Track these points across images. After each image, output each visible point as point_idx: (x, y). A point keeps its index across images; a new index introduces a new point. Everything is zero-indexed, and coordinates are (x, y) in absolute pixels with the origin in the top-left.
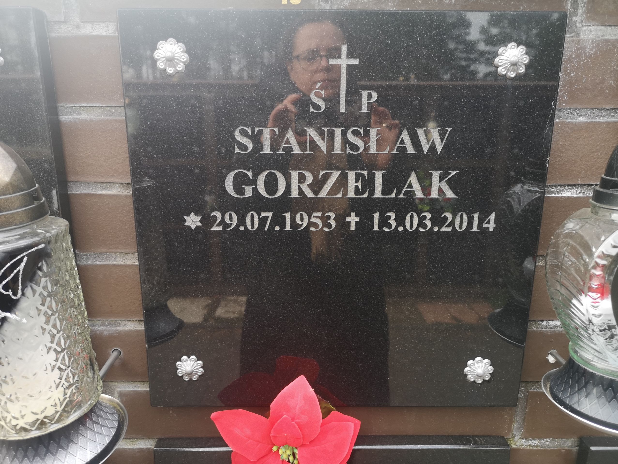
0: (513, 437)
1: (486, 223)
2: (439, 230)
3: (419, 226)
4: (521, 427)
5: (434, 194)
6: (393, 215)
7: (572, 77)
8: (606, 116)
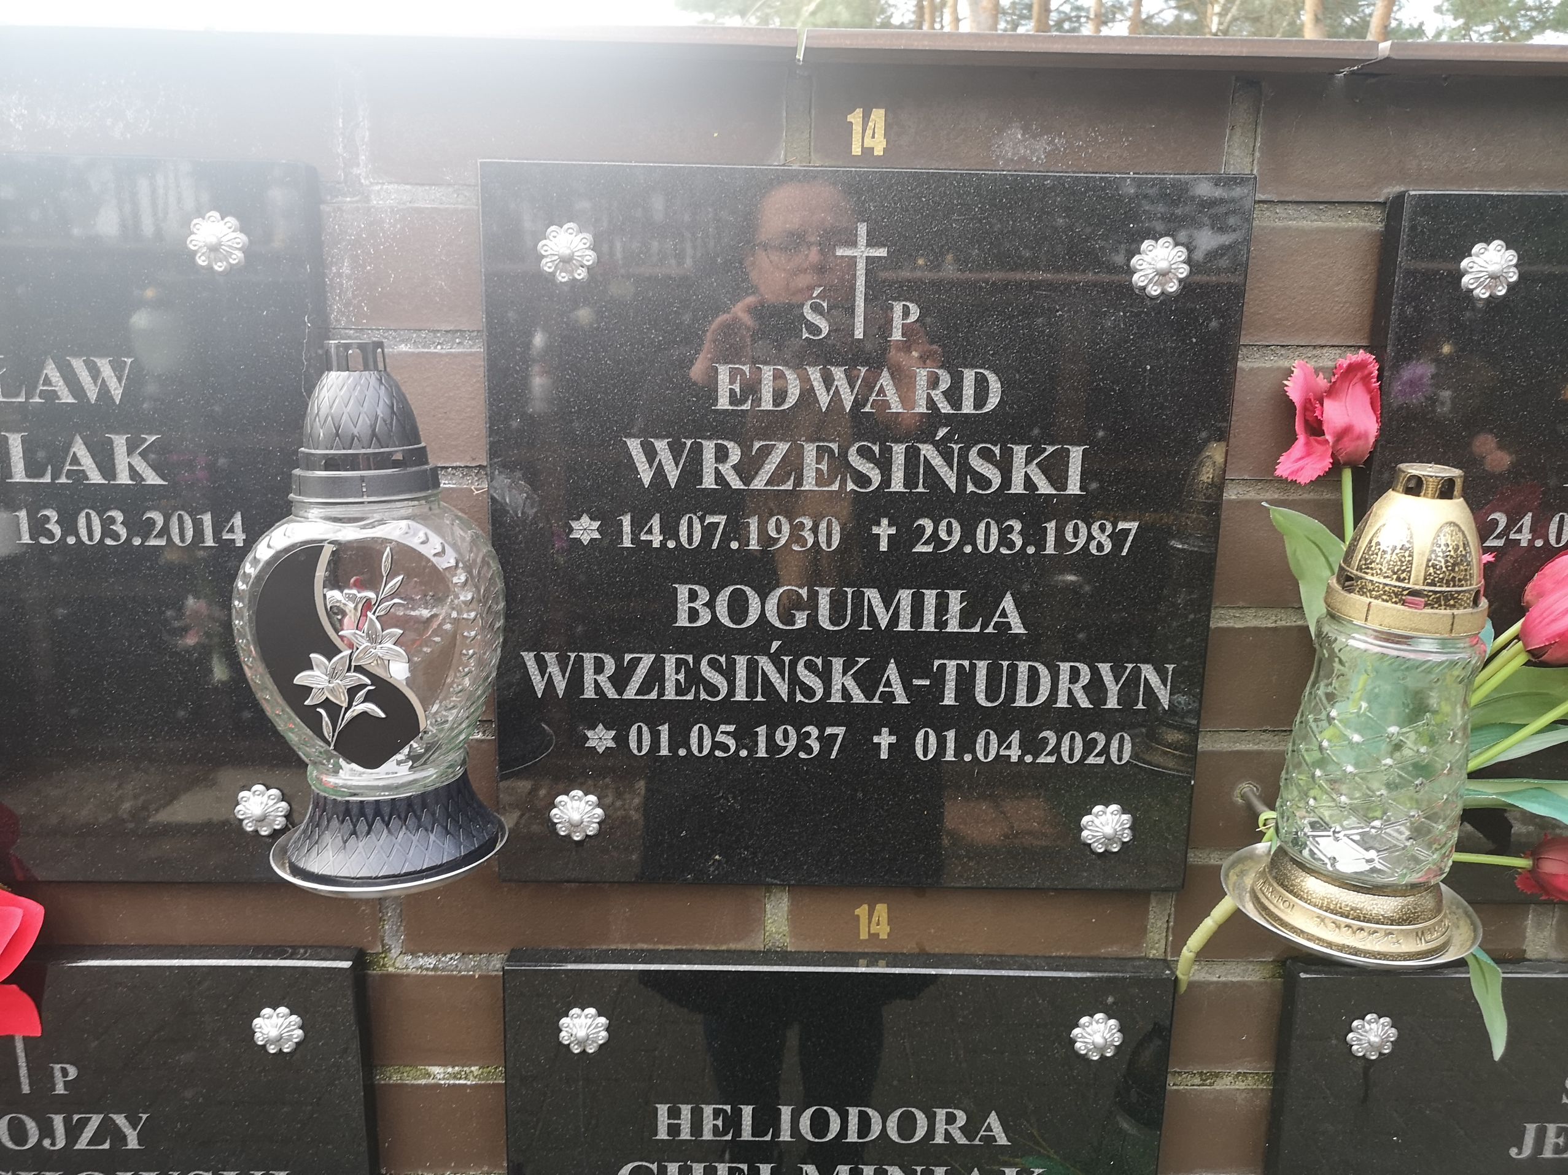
0: (387, 951)
1: (228, 532)
2: (142, 543)
3: (104, 535)
4: (397, 931)
5: (124, 478)
6: (53, 515)
7: (368, 272)
8: (447, 342)
